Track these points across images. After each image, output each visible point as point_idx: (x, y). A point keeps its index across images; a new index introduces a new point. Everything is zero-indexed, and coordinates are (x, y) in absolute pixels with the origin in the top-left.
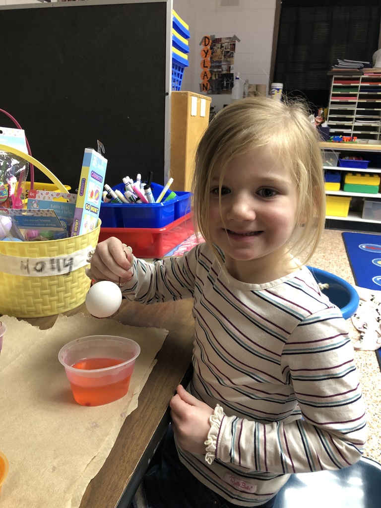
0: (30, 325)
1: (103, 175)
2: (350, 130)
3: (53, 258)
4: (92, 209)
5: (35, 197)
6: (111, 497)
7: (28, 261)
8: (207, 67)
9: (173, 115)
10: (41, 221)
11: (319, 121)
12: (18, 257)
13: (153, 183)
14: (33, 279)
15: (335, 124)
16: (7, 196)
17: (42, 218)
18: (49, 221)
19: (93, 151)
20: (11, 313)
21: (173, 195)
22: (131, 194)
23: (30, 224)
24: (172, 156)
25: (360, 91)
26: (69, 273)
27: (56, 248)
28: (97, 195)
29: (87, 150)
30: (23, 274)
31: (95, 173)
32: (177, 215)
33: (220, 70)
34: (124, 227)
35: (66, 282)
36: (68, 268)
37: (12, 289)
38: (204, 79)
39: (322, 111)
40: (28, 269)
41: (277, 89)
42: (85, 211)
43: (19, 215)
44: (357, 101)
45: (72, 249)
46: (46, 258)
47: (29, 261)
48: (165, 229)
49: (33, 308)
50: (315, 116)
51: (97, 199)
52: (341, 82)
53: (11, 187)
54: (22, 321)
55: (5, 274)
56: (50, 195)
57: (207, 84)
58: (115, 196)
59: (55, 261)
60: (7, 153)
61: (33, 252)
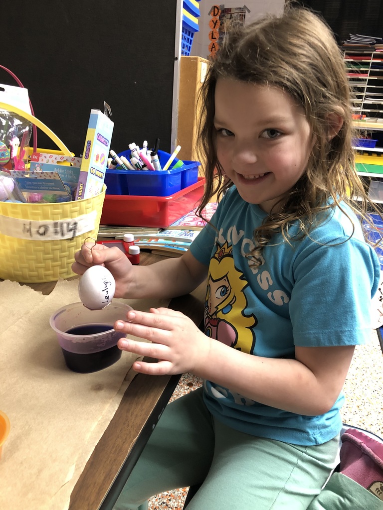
0: (33, 290)
1: (109, 138)
2: (360, 108)
3: (56, 221)
4: (97, 173)
5: (38, 160)
6: (115, 460)
7: (30, 224)
8: (215, 38)
9: (181, 81)
10: (44, 183)
12: (21, 219)
13: (159, 151)
14: (35, 242)
16: (9, 157)
17: (45, 180)
18: (53, 184)
19: (99, 112)
20: (13, 278)
21: (180, 163)
22: (137, 161)
23: (33, 187)
24: (180, 124)
25: (371, 68)
26: (73, 238)
28: (102, 160)
29: (93, 112)
30: (26, 237)
32: (183, 186)
34: (129, 195)
35: (69, 247)
36: (72, 233)
37: (13, 252)
38: (211, 51)
40: (30, 232)
42: (89, 173)
43: (22, 177)
44: (368, 78)
45: (76, 214)
46: (49, 222)
47: (32, 225)
48: (171, 198)
49: (35, 273)
51: (102, 165)
52: (353, 57)
53: (14, 148)
54: (25, 286)
56: (53, 158)
58: (122, 163)
59: (59, 225)
60: (9, 112)
61: (37, 214)
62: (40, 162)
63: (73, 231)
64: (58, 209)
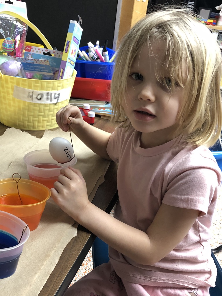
0: (30, 135)
1: (80, 40)
3: (49, 92)
4: (71, 62)
5: (30, 51)
7: (33, 92)
10: (38, 67)
12: (27, 89)
13: (107, 48)
14: (35, 105)
16: (14, 48)
17: (39, 65)
18: (44, 67)
19: (76, 22)
20: (17, 126)
22: (93, 55)
23: (30, 69)
26: (57, 103)
28: (75, 52)
29: (72, 22)
30: (29, 101)
31: (76, 38)
34: (85, 77)
35: (54, 109)
37: (20, 110)
40: (32, 97)
42: (67, 62)
43: (24, 62)
45: (60, 88)
46: (44, 92)
47: (34, 93)
49: (32, 124)
51: (74, 56)
53: (17, 42)
54: (24, 132)
55: (16, 99)
56: (41, 50)
58: (82, 55)
59: (50, 94)
60: (16, 18)
61: (37, 86)
62: (31, 52)
63: (57, 99)
64: (50, 84)
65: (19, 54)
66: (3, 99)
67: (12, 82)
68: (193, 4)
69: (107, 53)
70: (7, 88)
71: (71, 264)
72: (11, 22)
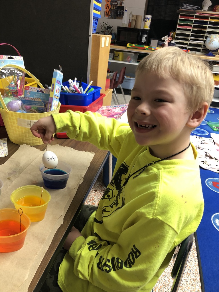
1: (61, 81)
2: (187, 46)
4: (57, 97)
5: (28, 89)
7: (31, 122)
8: (109, 1)
9: (92, 46)
10: (34, 103)
11: (170, 40)
12: (27, 120)
13: (82, 82)
15: (179, 42)
16: (16, 89)
17: (34, 101)
18: (38, 103)
19: (58, 71)
21: (92, 89)
22: (72, 88)
23: (28, 104)
25: (194, 23)
27: (43, 116)
28: (59, 91)
29: (55, 70)
30: (28, 127)
31: (58, 81)
32: (94, 100)
33: (117, 4)
37: (22, 133)
38: (107, 9)
39: (172, 34)
41: (148, 19)
42: (53, 98)
43: (23, 99)
44: (192, 29)
48: (89, 107)
50: (168, 37)
52: (184, 17)
53: (18, 85)
55: (20, 126)
56: (35, 89)
57: (108, 12)
58: (65, 89)
60: (16, 69)
61: (33, 118)
62: (29, 90)
65: (21, 93)
66: (11, 127)
67: (16, 116)
68: (145, 40)
69: (82, 87)
70: (13, 119)
71: (57, 245)
72: (13, 71)
